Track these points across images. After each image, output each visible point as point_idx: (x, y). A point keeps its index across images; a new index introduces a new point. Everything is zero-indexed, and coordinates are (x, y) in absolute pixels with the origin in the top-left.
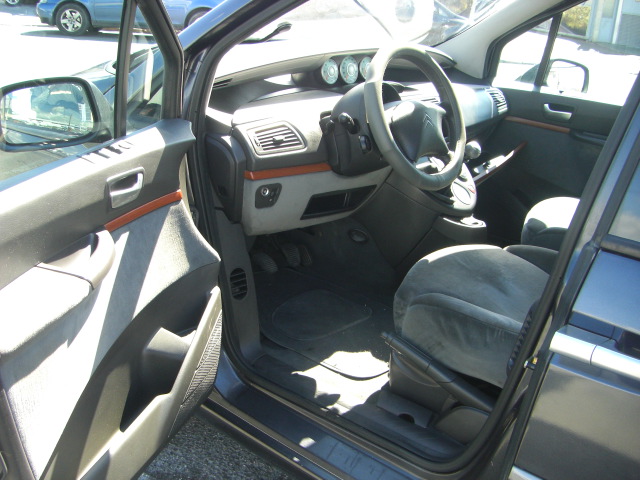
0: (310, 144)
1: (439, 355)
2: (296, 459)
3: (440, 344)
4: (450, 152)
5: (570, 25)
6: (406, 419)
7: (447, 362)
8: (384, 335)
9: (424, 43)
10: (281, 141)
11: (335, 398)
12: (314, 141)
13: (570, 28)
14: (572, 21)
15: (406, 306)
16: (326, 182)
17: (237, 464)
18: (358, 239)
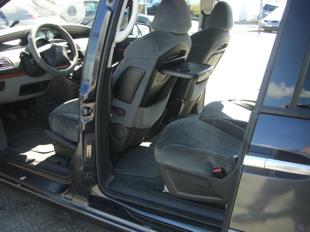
0: (15, 65)
1: (66, 136)
2: (19, 185)
3: (65, 131)
4: (71, 62)
5: (194, 14)
6: (59, 163)
7: (69, 138)
8: (46, 131)
9: (82, 24)
10: (2, 65)
11: (33, 160)
12: (17, 64)
13: (194, 15)
14: (195, 12)
15: (52, 120)
16: (26, 80)
17: (10, 199)
18: (50, 103)
